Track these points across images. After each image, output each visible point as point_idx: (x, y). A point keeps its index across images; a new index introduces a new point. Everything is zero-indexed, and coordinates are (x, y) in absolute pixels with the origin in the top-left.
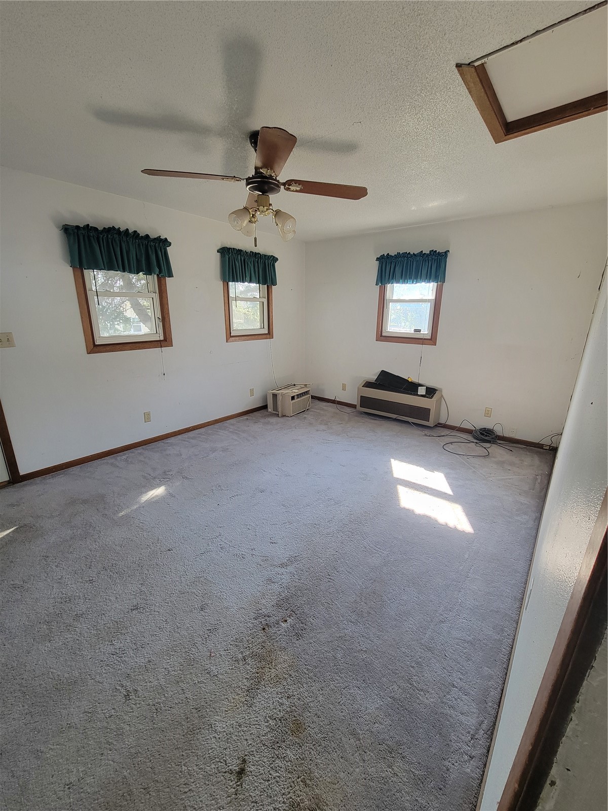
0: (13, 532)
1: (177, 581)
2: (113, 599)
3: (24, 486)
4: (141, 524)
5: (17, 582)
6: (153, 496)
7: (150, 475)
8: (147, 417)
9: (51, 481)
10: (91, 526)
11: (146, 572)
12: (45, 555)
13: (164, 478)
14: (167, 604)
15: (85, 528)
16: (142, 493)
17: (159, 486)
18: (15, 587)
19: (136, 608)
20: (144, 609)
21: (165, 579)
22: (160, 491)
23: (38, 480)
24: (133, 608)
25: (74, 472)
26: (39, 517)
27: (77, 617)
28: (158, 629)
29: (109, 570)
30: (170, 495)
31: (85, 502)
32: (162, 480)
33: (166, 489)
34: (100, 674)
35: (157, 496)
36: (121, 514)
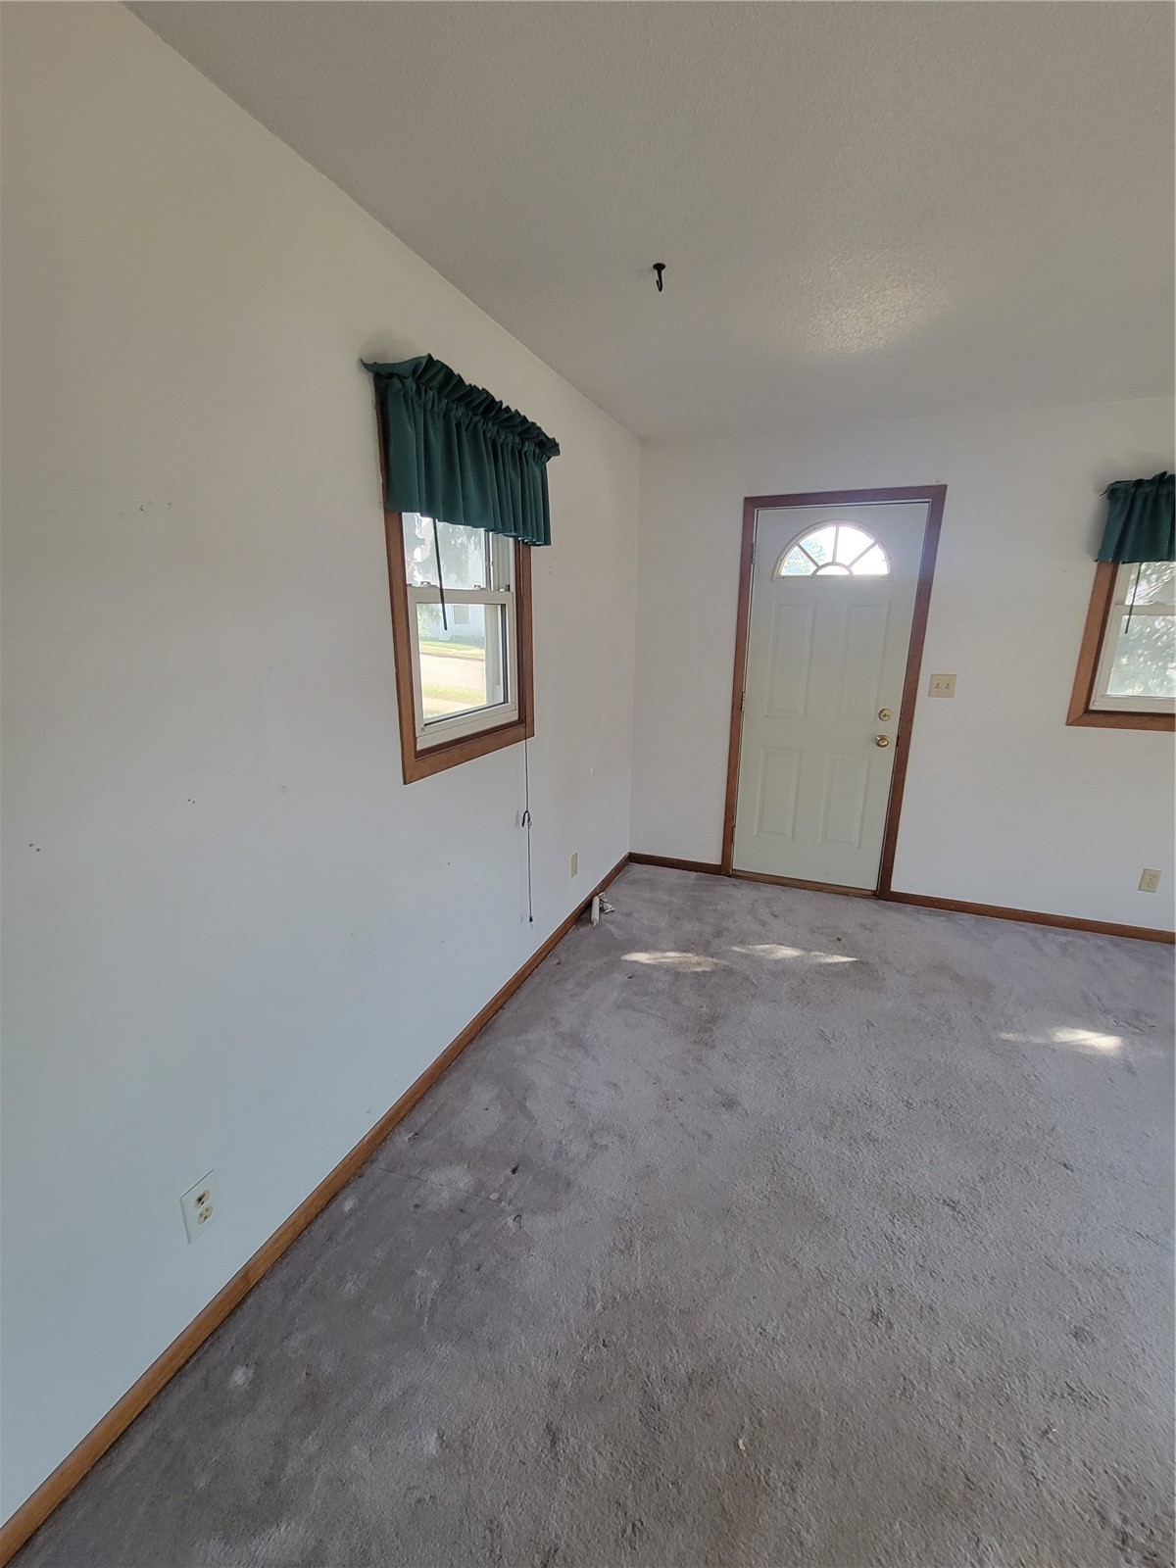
0: (851, 963)
1: (1052, 1235)
2: (926, 1159)
3: (889, 908)
4: (1033, 1077)
5: (826, 1031)
6: (1083, 1043)
7: (1099, 999)
8: (1149, 881)
9: (925, 919)
10: (948, 1021)
11: (1001, 1166)
12: (871, 1020)
13: (1131, 1022)
14: (1008, 1253)
15: (939, 1019)
16: (1064, 1023)
17: (1108, 1031)
18: (822, 1035)
19: (953, 1205)
20: (964, 1220)
21: (1029, 1210)
22: (1105, 1043)
23: (909, 907)
24: (948, 1201)
25: (962, 922)
26: (888, 963)
27: (869, 1138)
28: (971, 1276)
29: (941, 1111)
30: (1126, 1066)
31: (958, 979)
32: (1122, 1023)
33: (1120, 1048)
34: (858, 1244)
35: (1092, 1048)
36: (1005, 1036)
